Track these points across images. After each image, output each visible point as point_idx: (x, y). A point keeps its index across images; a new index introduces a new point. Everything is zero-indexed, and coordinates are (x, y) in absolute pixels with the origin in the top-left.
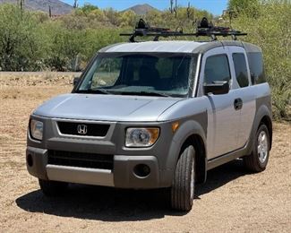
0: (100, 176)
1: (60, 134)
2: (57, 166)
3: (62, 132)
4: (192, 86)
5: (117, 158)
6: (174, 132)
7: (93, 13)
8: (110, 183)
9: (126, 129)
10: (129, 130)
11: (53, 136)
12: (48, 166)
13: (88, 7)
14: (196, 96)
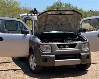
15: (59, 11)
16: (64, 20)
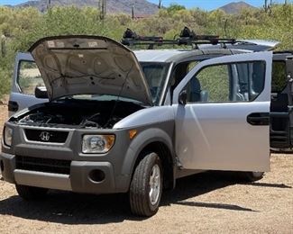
0: (57, 180)
1: (26, 140)
2: (24, 171)
3: (28, 139)
4: (160, 94)
5: (74, 163)
6: (131, 140)
7: (178, 14)
8: (68, 187)
9: (83, 136)
10: (86, 137)
11: (21, 142)
12: (16, 170)
13: (175, 7)
14: (163, 105)
15: (72, 40)
16: (99, 63)
